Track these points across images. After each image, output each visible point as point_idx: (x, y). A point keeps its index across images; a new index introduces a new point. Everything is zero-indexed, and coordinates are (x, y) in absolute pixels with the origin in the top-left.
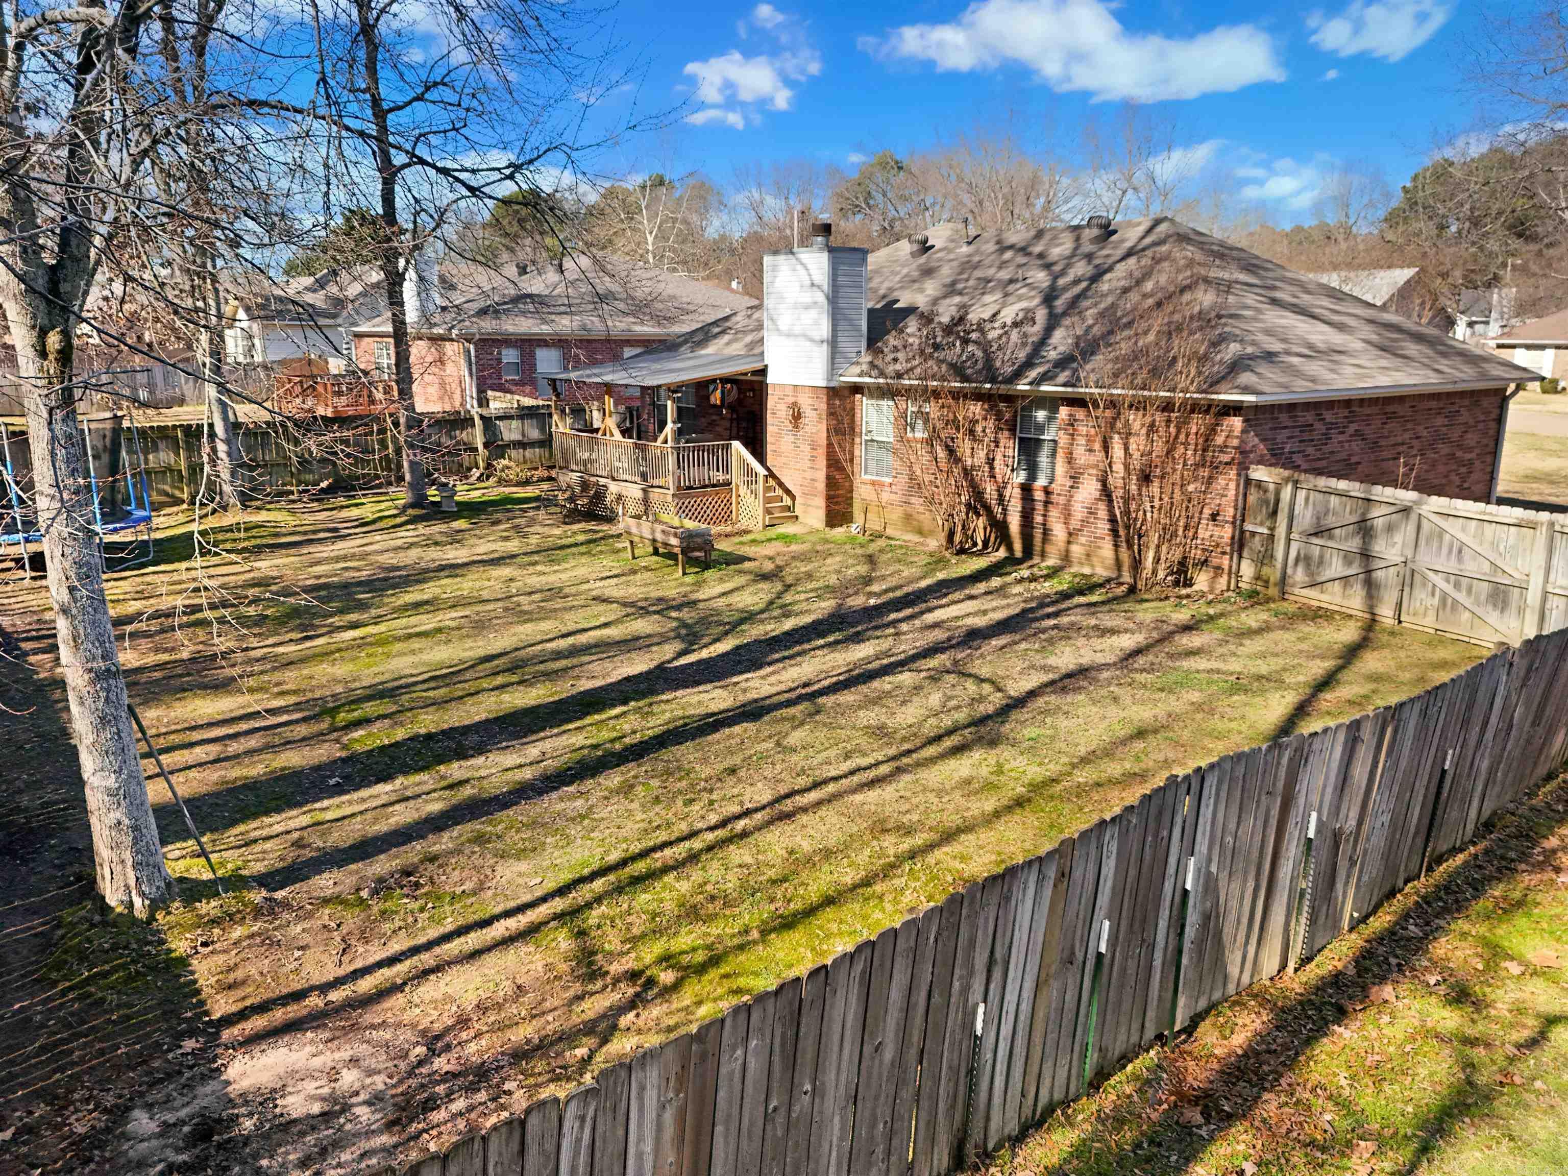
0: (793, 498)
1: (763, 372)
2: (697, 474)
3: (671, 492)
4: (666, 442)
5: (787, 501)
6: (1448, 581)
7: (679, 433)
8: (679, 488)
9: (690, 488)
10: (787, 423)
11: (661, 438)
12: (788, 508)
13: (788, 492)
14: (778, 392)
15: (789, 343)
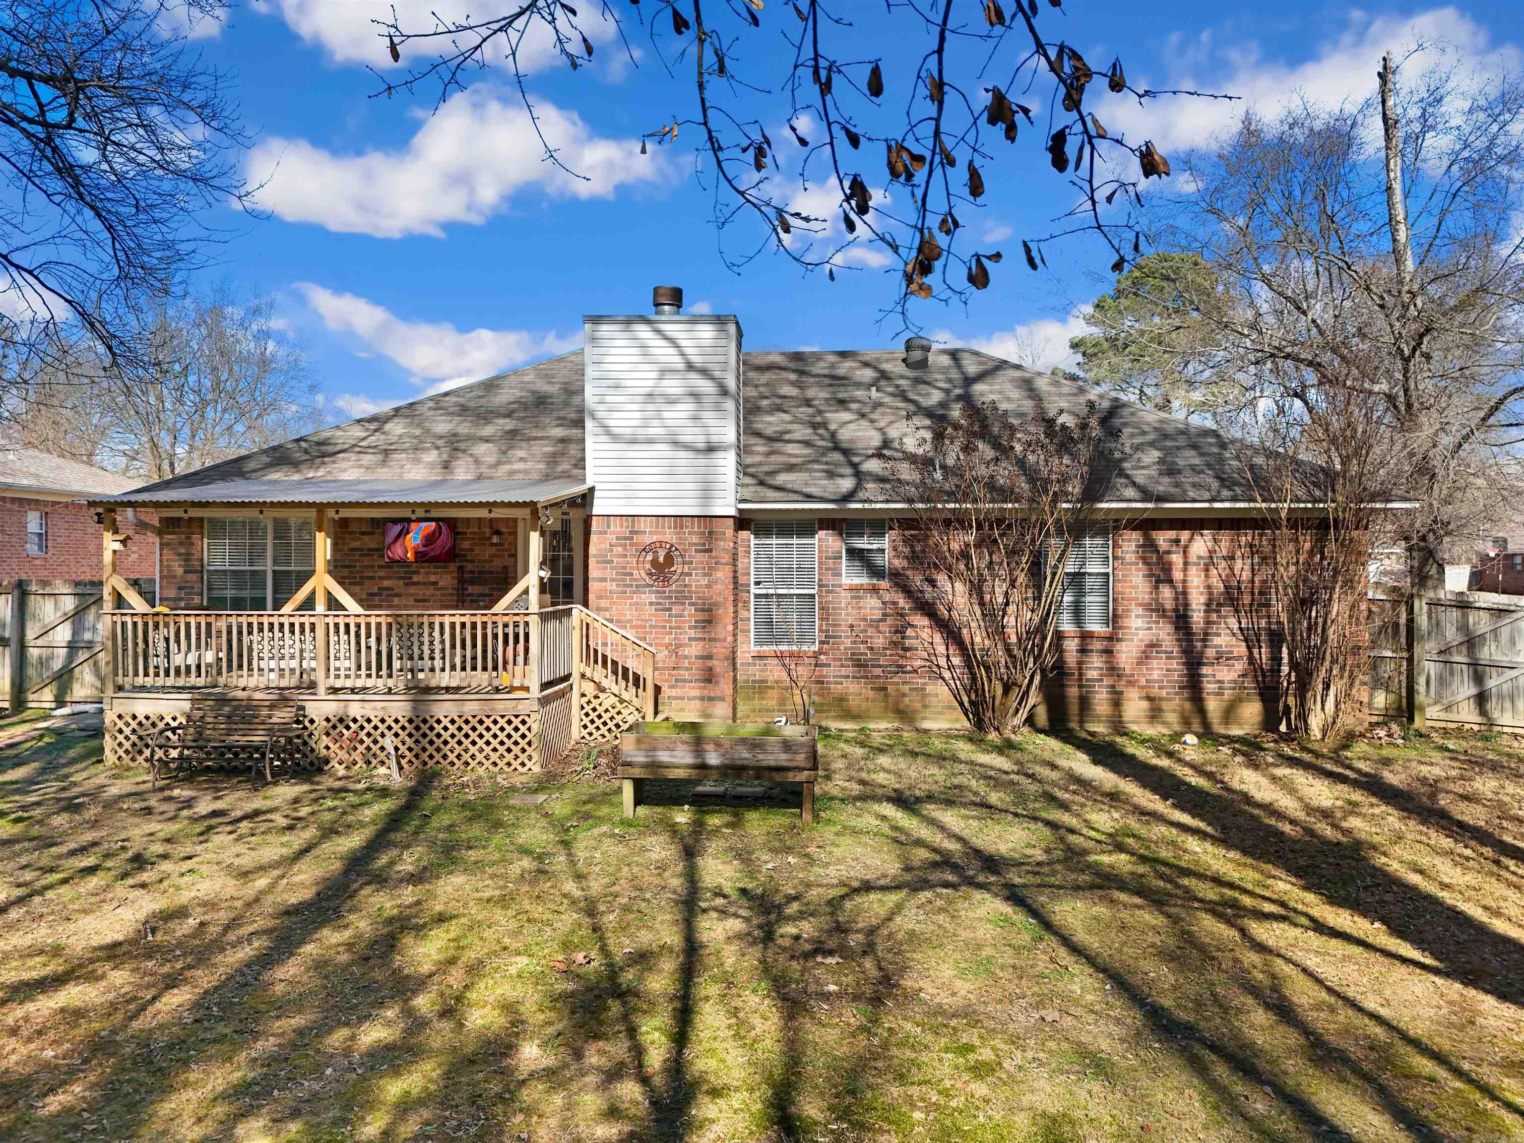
1: (582, 500)
3: (535, 694)
10: (639, 574)
14: (616, 527)
15: (638, 452)
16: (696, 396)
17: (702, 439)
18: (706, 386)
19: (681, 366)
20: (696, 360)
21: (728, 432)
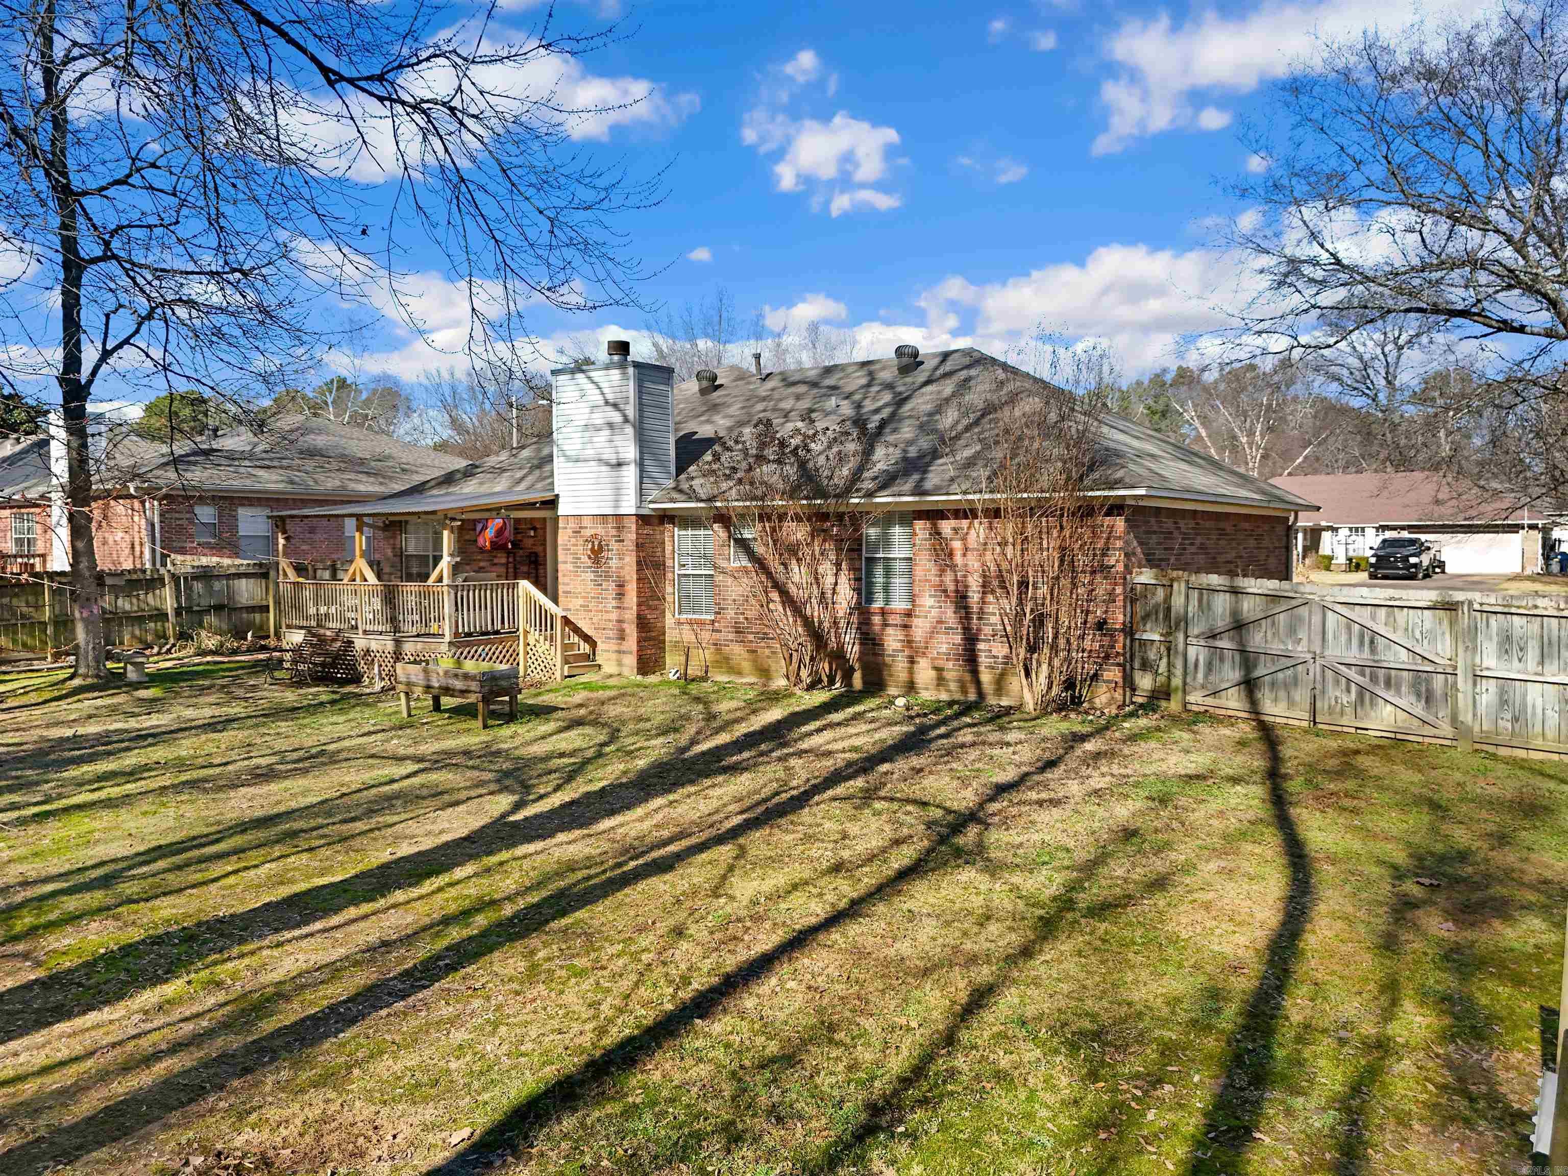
0: (593, 644)
1: (552, 503)
2: (475, 620)
3: (447, 639)
4: (440, 580)
5: (585, 648)
6: (1363, 675)
7: (456, 569)
8: (456, 634)
9: (469, 634)
10: (585, 559)
11: (434, 576)
12: (586, 657)
13: (587, 638)
14: (572, 525)
15: (581, 467)
16: (611, 425)
17: (614, 456)
18: (617, 417)
19: (602, 403)
20: (610, 397)
21: (630, 452)
